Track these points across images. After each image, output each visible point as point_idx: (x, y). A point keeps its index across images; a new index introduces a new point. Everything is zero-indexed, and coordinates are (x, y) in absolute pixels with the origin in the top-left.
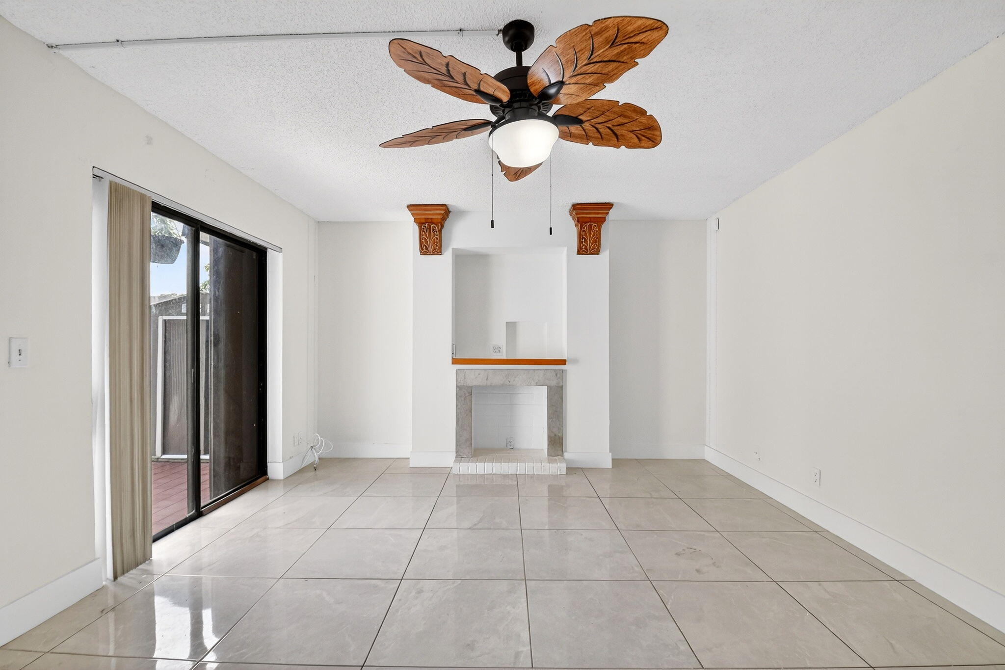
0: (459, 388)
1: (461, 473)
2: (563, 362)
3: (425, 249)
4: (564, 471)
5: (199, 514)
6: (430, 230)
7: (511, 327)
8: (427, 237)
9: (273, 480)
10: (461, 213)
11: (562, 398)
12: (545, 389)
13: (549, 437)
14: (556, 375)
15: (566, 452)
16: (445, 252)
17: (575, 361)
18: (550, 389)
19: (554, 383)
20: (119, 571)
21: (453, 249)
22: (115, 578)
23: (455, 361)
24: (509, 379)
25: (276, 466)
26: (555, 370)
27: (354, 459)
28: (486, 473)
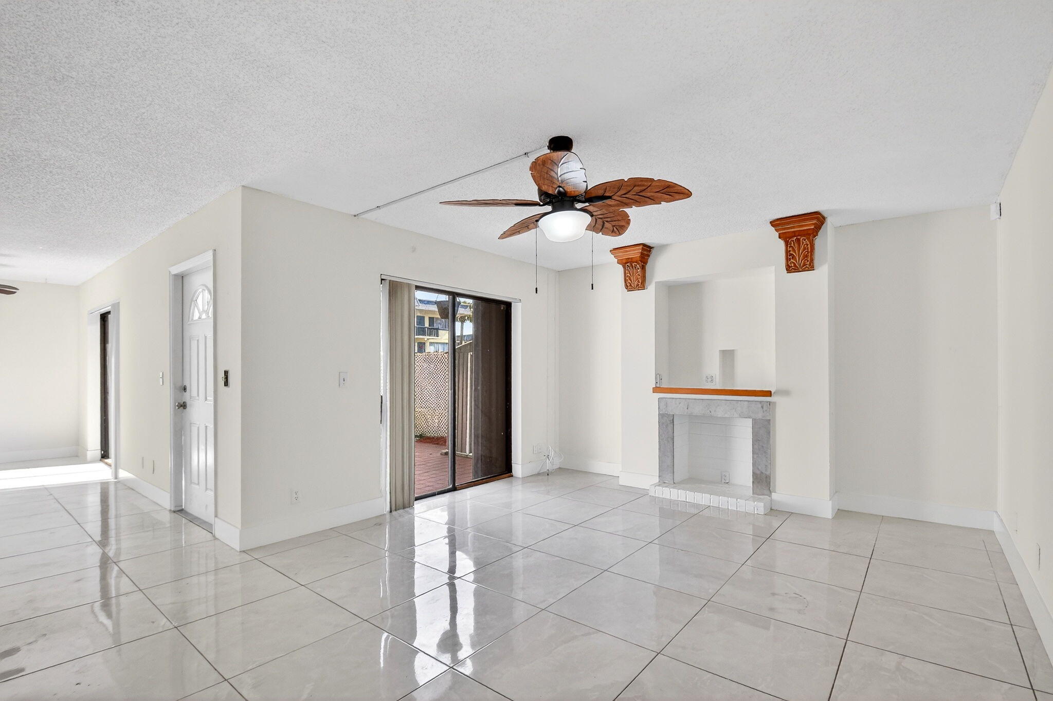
0: (661, 416)
1: (657, 496)
2: (768, 394)
3: (629, 287)
4: (761, 511)
5: (454, 489)
6: (633, 268)
7: (728, 356)
8: (630, 275)
9: (515, 477)
10: (663, 247)
11: (769, 433)
12: (749, 423)
13: (754, 474)
14: (762, 407)
15: (775, 492)
16: (649, 285)
17: (785, 393)
18: (755, 422)
19: (760, 416)
20: (393, 508)
21: (656, 282)
22: (391, 512)
23: (656, 390)
24: (710, 409)
25: (518, 467)
26: (761, 402)
27: (586, 473)
28: (679, 499)
